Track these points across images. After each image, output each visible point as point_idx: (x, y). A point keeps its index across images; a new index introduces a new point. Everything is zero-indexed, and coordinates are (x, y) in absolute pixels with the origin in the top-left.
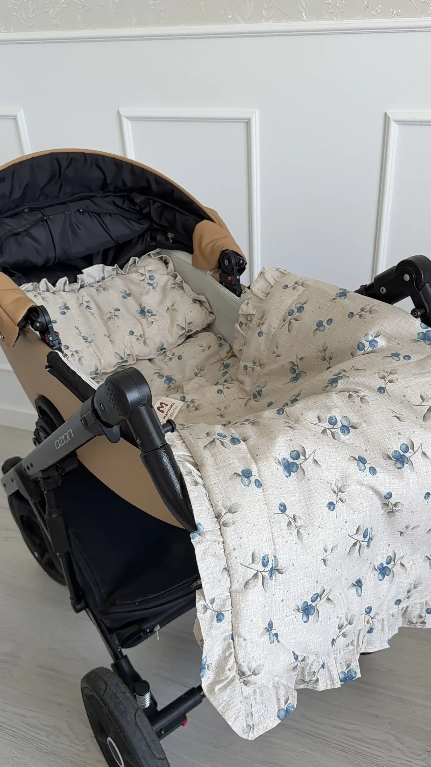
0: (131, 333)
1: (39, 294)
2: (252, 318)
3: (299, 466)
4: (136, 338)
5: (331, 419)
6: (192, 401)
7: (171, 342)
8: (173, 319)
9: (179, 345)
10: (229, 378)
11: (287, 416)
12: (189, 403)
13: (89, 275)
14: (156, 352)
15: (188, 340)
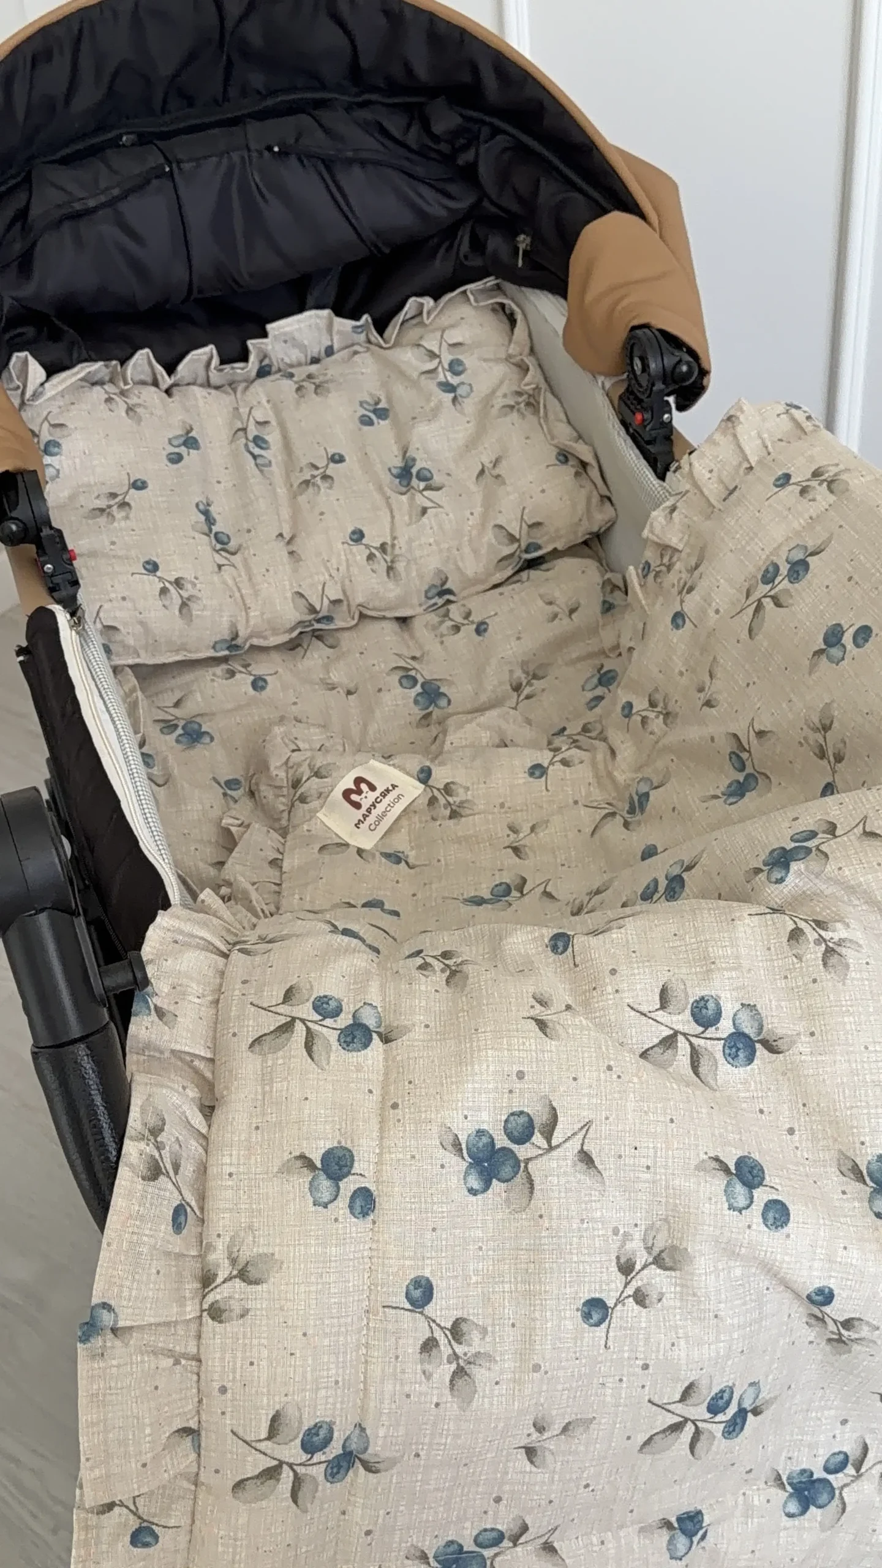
0: (355, 537)
1: (123, 393)
2: (675, 559)
3: (522, 1165)
4: (368, 552)
5: (702, 1004)
6: (448, 789)
7: (470, 572)
8: (489, 503)
9: (495, 586)
10: (595, 722)
11: (572, 965)
12: (436, 793)
13: (288, 340)
14: (423, 599)
15: (524, 575)
